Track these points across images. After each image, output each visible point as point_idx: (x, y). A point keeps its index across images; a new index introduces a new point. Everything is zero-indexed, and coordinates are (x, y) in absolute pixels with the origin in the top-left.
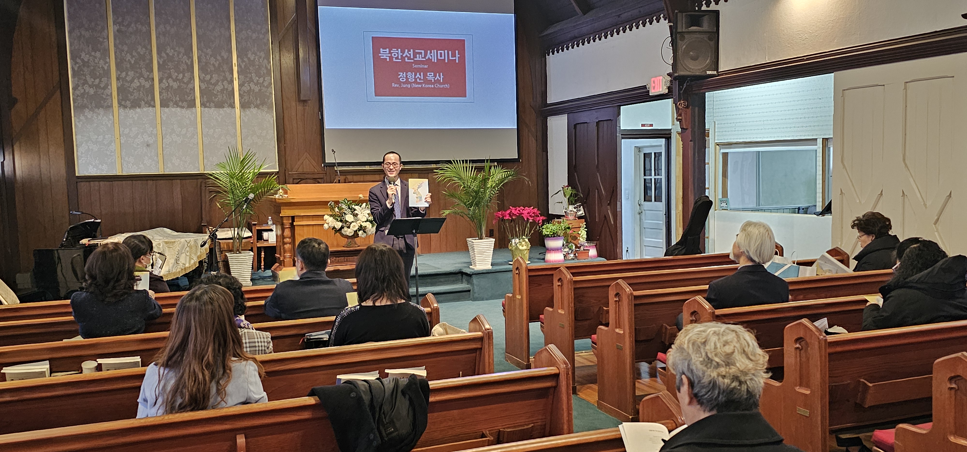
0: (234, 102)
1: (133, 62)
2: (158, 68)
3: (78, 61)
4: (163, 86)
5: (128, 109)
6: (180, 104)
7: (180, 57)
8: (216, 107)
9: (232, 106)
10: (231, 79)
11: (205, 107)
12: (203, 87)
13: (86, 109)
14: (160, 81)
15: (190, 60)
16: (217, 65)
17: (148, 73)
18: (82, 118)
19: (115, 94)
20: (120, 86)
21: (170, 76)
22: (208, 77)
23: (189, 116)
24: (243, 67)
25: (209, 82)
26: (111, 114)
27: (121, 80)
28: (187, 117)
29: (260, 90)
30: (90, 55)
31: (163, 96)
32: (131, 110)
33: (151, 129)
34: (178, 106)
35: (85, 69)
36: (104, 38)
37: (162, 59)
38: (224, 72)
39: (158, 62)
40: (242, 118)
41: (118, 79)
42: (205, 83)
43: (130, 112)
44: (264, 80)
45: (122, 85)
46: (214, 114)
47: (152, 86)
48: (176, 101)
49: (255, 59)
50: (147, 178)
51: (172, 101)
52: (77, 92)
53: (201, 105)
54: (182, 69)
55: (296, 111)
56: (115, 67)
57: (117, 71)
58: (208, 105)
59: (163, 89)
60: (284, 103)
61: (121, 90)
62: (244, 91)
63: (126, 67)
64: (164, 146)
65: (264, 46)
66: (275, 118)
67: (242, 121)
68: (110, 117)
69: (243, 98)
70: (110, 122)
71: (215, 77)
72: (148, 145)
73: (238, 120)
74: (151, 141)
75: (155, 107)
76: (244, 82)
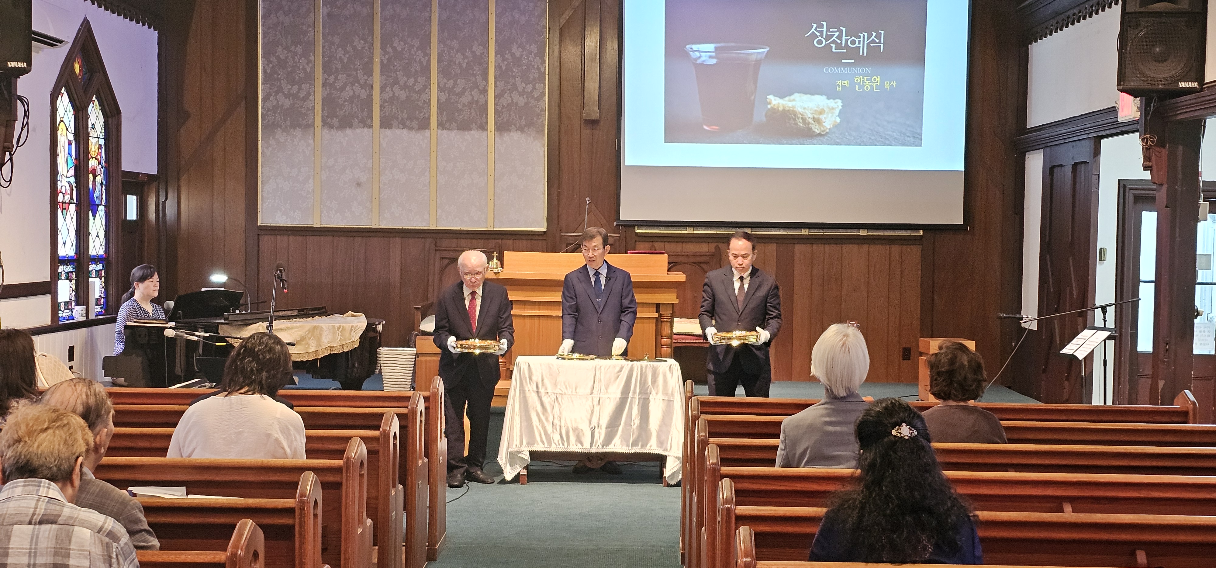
0: (487, 123)
1: (345, 61)
2: (381, 71)
3: (273, 59)
4: (386, 96)
5: (335, 130)
6: (408, 123)
7: (413, 52)
8: (459, 129)
9: (483, 127)
10: (484, 88)
11: (444, 128)
12: (443, 99)
13: (279, 129)
14: (383, 89)
15: (427, 58)
16: (464, 66)
17: (366, 78)
18: (272, 142)
19: (318, 108)
20: (325, 96)
21: (396, 82)
22: (451, 83)
23: (419, 143)
24: (504, 68)
25: (451, 91)
26: (310, 138)
27: (328, 87)
28: (417, 143)
29: (526, 104)
30: (289, 51)
31: (385, 112)
32: (340, 132)
33: (366, 161)
34: (405, 126)
35: (280, 72)
36: (309, 26)
37: (387, 57)
38: (474, 75)
39: (382, 61)
40: (498, 147)
41: (324, 85)
42: (446, 92)
43: (337, 134)
44: (534, 88)
45: (329, 95)
46: (455, 139)
47: (370, 97)
48: (402, 119)
49: (521, 56)
50: (355, 234)
51: (397, 119)
52: (269, 104)
53: (438, 126)
54: (414, 71)
55: (579, 135)
56: (321, 69)
57: (323, 73)
58: (447, 125)
59: (385, 101)
60: (563, 126)
61: (327, 102)
62: (503, 105)
63: (336, 68)
64: (381, 186)
65: (537, 36)
66: (547, 147)
67: (496, 152)
68: (309, 141)
69: (500, 117)
70: (310, 148)
71: (461, 83)
72: (359, 185)
73: (491, 149)
74: (363, 178)
75: (372, 127)
76: (504, 92)
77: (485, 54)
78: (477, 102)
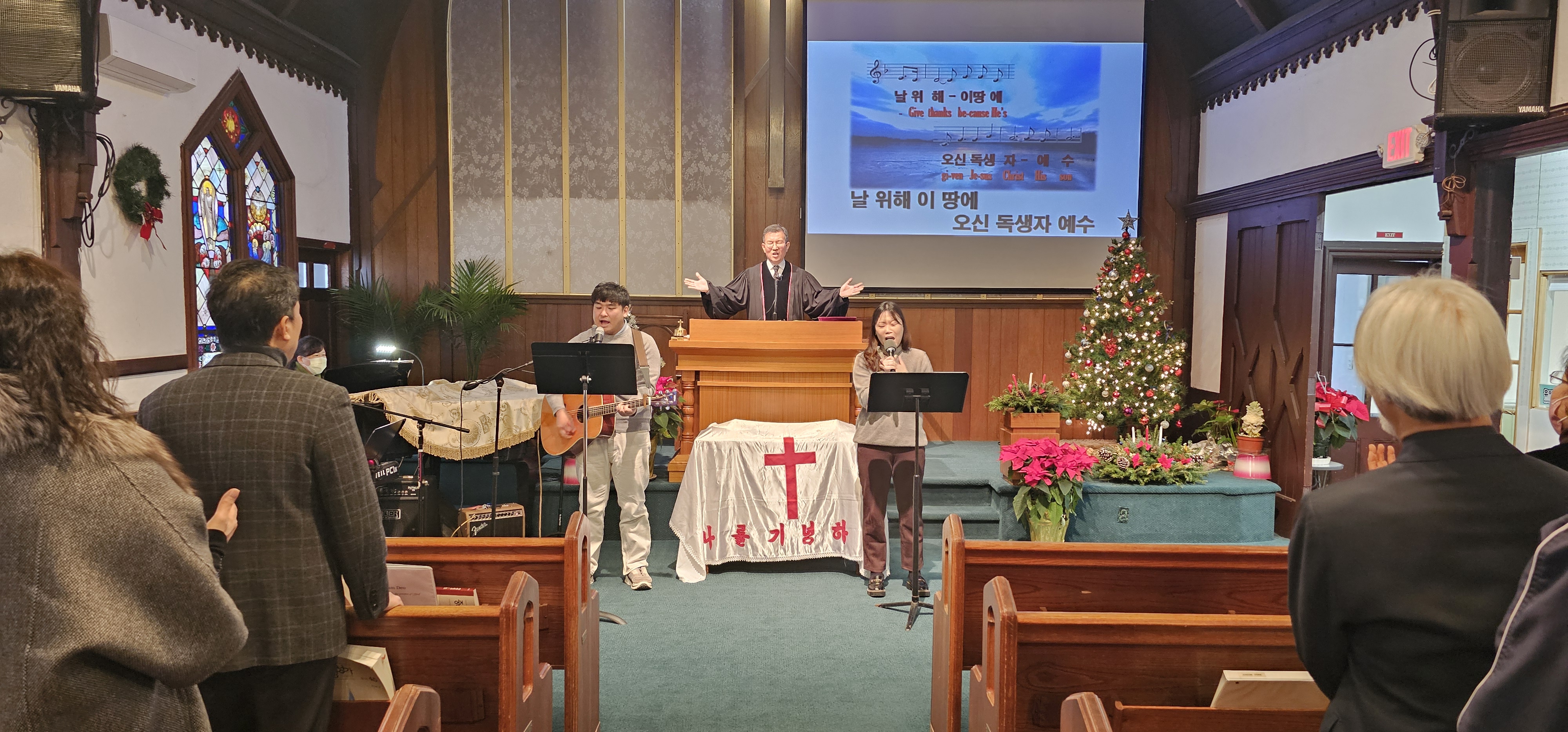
0: (674, 192)
1: (535, 131)
2: (570, 142)
3: (463, 129)
4: (575, 166)
5: (525, 199)
6: (597, 192)
7: (600, 122)
8: (648, 198)
9: (671, 197)
10: (671, 158)
11: (632, 197)
12: (631, 169)
13: (470, 198)
14: (572, 159)
15: (614, 128)
16: (651, 136)
17: (555, 148)
18: (464, 211)
19: (509, 178)
20: (516, 166)
21: (585, 152)
22: (638, 153)
23: (608, 211)
24: (690, 139)
25: (638, 161)
26: (501, 207)
27: (517, 158)
28: (606, 212)
29: (713, 173)
30: (479, 121)
31: (574, 182)
32: (530, 201)
33: (556, 230)
34: (594, 196)
35: (471, 142)
36: (499, 97)
37: (576, 127)
38: (662, 145)
39: (570, 131)
40: (685, 215)
41: (514, 156)
42: (634, 163)
43: (528, 203)
44: (720, 158)
45: (519, 165)
46: (644, 208)
47: (560, 166)
48: (591, 188)
49: (707, 126)
50: (546, 301)
51: (586, 188)
52: (459, 175)
53: (627, 194)
54: (602, 141)
55: (764, 204)
56: (511, 139)
57: (513, 143)
58: (635, 194)
59: (574, 171)
60: (748, 194)
61: (518, 172)
62: (689, 174)
63: (526, 138)
64: (571, 254)
65: (723, 106)
66: (733, 217)
67: (684, 221)
68: (500, 210)
69: (687, 186)
70: (501, 218)
71: (649, 152)
72: (550, 253)
73: (678, 218)
74: (554, 246)
75: (562, 196)
76: (690, 161)
77: (672, 124)
78: (665, 171)
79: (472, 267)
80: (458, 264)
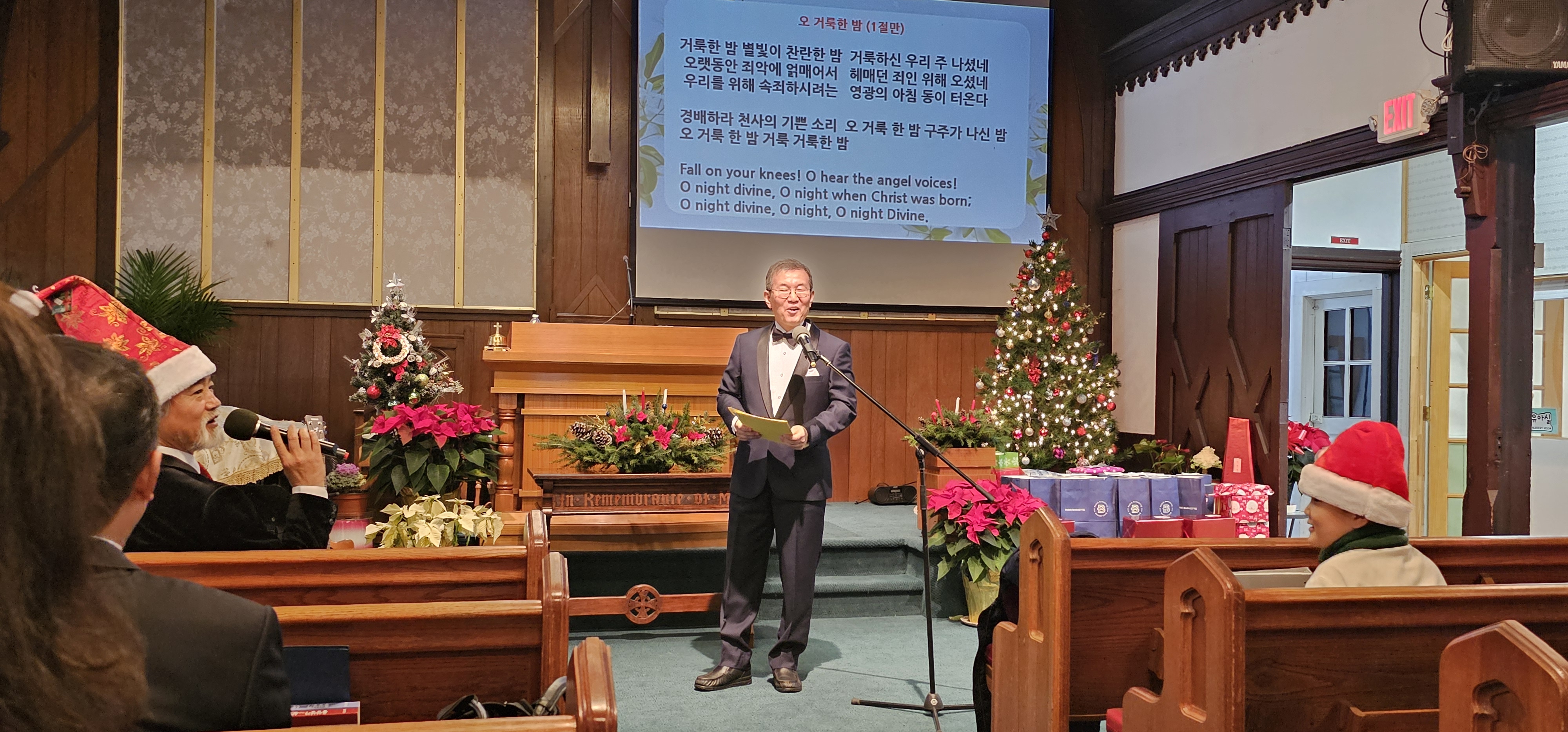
0: (454, 165)
1: (251, 72)
2: (304, 89)
3: (140, 63)
4: (310, 123)
5: (235, 167)
6: (342, 161)
7: (350, 65)
8: (414, 171)
9: (449, 170)
10: (450, 118)
11: (393, 170)
12: (392, 131)
13: (149, 163)
14: (306, 113)
15: (369, 74)
16: (423, 87)
17: (281, 97)
18: (138, 180)
19: (210, 136)
20: (221, 120)
21: (325, 105)
22: (404, 110)
23: (358, 188)
24: (478, 93)
25: (403, 120)
26: (197, 176)
27: (224, 108)
28: (354, 189)
29: (509, 142)
30: (167, 54)
31: (309, 146)
32: (242, 170)
33: (279, 211)
34: (337, 165)
35: (153, 83)
36: (197, 22)
37: (312, 70)
38: (437, 101)
39: (304, 75)
40: (469, 197)
41: (218, 105)
42: (397, 121)
43: (237, 172)
44: (519, 122)
45: (226, 118)
46: (409, 185)
47: (288, 123)
48: (334, 156)
49: (501, 78)
51: (326, 155)
52: (135, 128)
53: (386, 165)
54: (350, 90)
55: (580, 186)
56: (214, 83)
57: (218, 88)
58: (398, 166)
59: (309, 130)
60: (558, 173)
61: (224, 128)
62: (476, 142)
63: (237, 81)
64: (303, 245)
65: (522, 53)
66: (536, 200)
67: (467, 204)
68: (195, 181)
69: (472, 157)
70: (196, 191)
71: (419, 110)
72: (269, 243)
73: (460, 200)
74: (276, 234)
75: (289, 165)
76: (477, 125)
77: (452, 73)
78: (441, 136)
79: (148, 261)
80: (127, 256)
